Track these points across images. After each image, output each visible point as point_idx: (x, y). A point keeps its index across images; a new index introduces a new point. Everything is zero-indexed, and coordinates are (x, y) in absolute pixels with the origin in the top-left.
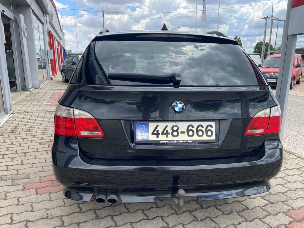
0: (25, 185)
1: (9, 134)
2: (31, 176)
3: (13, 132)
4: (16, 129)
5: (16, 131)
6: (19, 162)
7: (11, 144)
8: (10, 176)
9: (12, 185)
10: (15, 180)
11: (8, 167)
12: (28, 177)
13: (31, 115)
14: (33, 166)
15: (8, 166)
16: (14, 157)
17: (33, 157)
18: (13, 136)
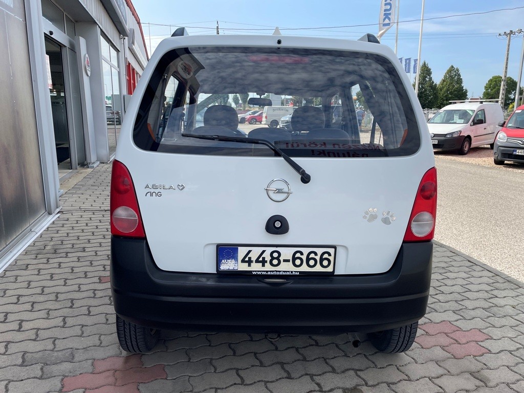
0: (65, 380)
1: (48, 256)
2: (77, 357)
3: (55, 252)
4: (62, 247)
5: (62, 251)
6: (59, 321)
7: (49, 278)
8: (40, 354)
9: (41, 378)
10: (47, 365)
11: (39, 333)
12: (71, 359)
13: (90, 216)
14: (83, 333)
15: (38, 329)
16: (51, 310)
17: (84, 310)
18: (54, 261)
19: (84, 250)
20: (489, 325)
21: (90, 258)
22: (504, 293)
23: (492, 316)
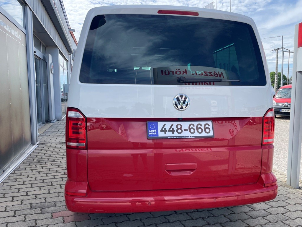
0: (53, 214)
1: (35, 164)
2: (58, 205)
3: (39, 162)
4: (42, 160)
6: (47, 191)
7: (38, 173)
9: (41, 213)
10: (43, 208)
12: (55, 206)
13: (55, 146)
15: (36, 195)
16: (41, 186)
17: (59, 186)
18: (39, 166)
19: (54, 161)
21: (58, 164)
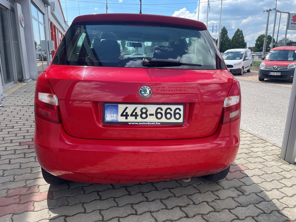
14: (4, 174)
19: (13, 127)
20: (248, 162)
21: (15, 132)
22: (258, 145)
23: (250, 157)
